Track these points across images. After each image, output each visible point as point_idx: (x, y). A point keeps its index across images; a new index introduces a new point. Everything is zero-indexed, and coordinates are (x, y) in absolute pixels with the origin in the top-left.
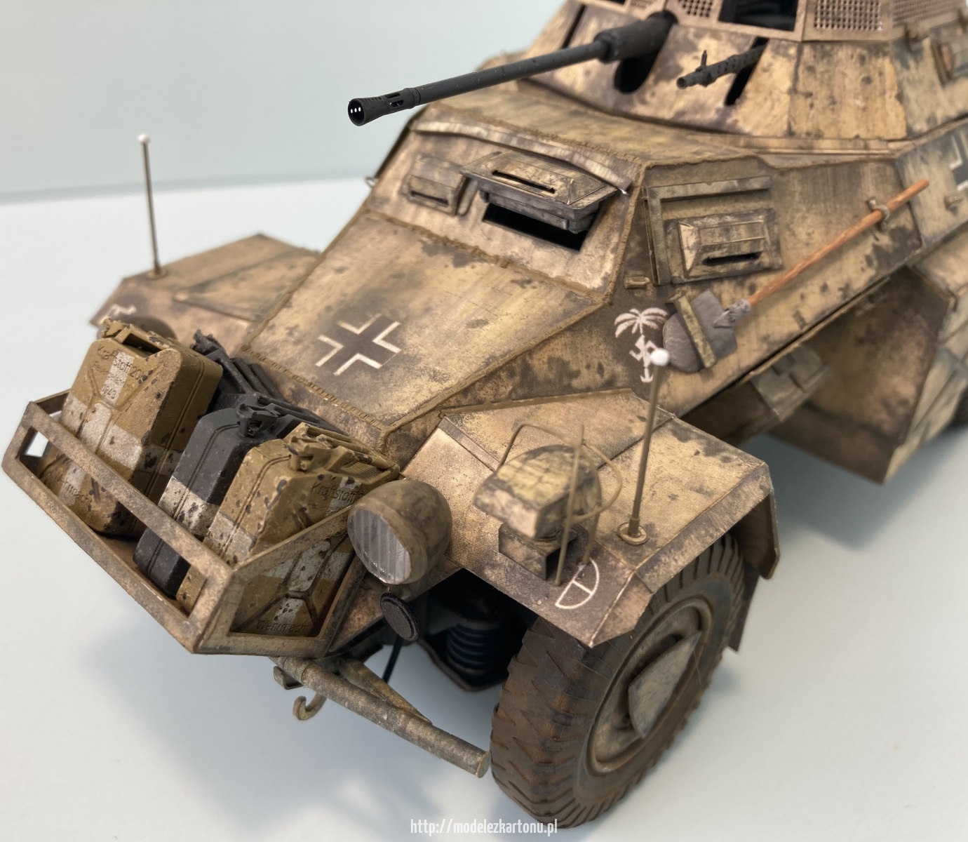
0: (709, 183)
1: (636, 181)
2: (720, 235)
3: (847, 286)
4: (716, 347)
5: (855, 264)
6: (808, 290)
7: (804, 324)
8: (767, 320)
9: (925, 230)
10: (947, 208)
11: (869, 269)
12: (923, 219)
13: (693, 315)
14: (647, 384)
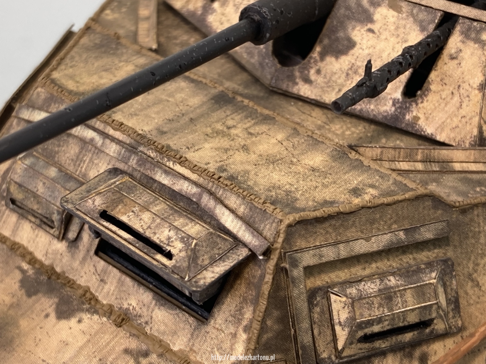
0: (367, 239)
1: (275, 241)
2: (380, 305)
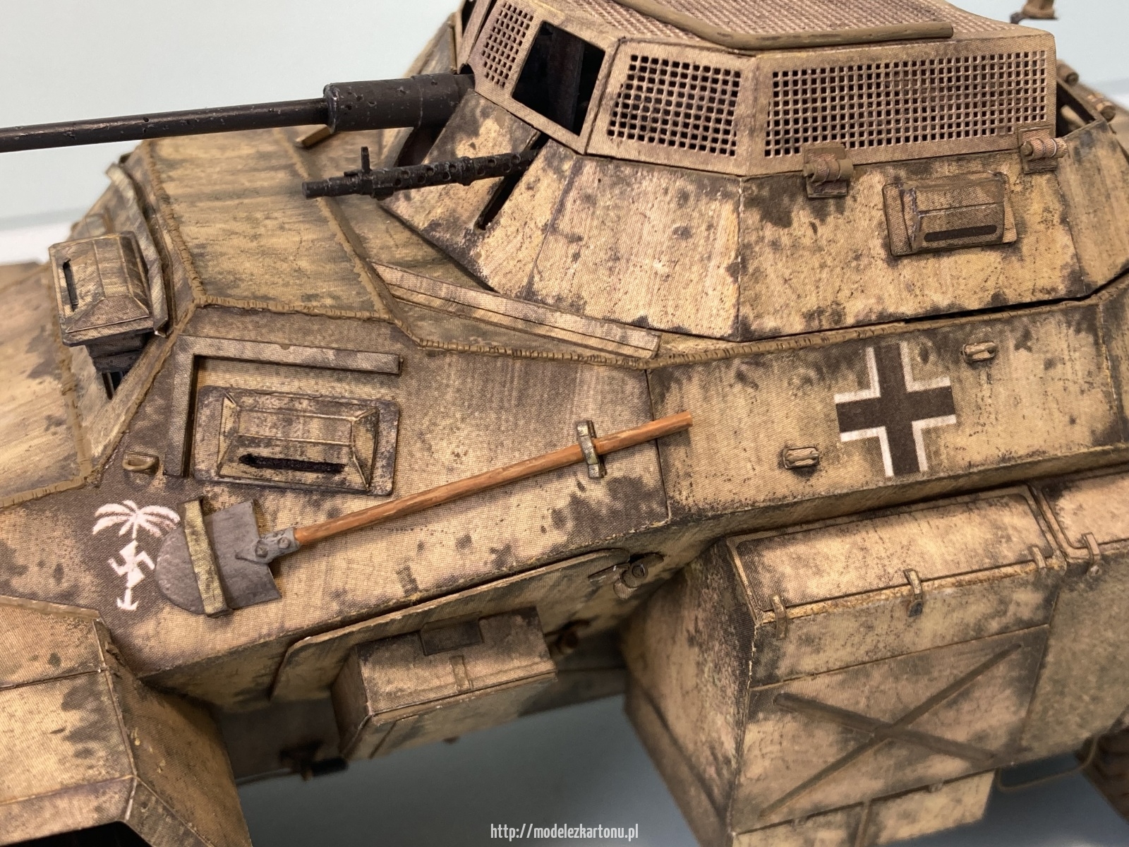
0: (285, 347)
2: (274, 426)
3: (508, 548)
4: (238, 586)
5: (531, 517)
6: (433, 540)
7: (416, 589)
8: (349, 569)
9: (685, 493)
10: (781, 465)
11: (556, 532)
12: (688, 475)
13: (203, 532)
14: (125, 612)
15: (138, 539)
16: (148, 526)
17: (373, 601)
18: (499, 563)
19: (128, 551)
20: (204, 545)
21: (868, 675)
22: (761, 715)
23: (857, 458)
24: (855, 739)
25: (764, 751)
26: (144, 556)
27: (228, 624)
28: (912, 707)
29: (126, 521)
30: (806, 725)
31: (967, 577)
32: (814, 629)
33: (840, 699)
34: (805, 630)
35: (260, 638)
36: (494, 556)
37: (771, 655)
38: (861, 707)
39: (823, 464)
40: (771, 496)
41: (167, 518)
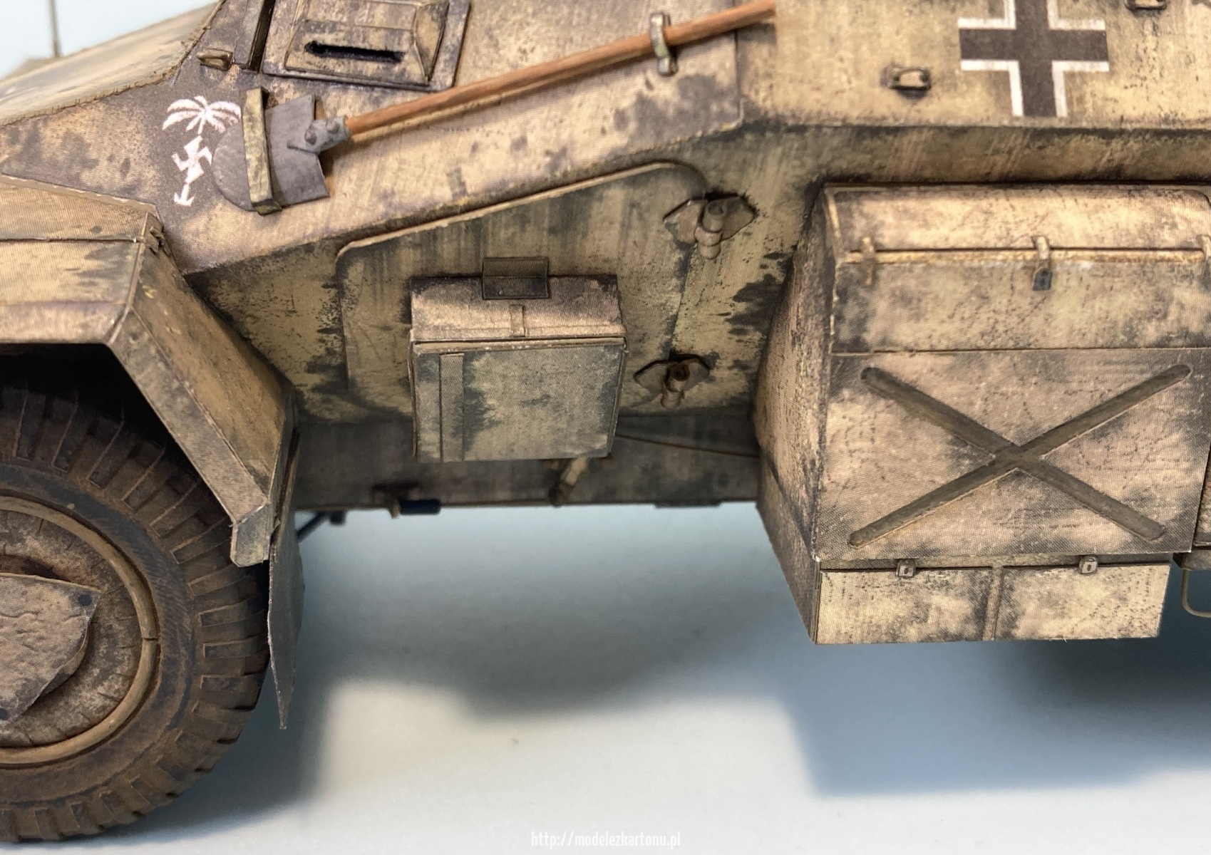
3: (564, 151)
4: (287, 179)
5: (593, 117)
6: (489, 140)
7: (464, 193)
8: (400, 169)
9: (762, 95)
10: (883, 83)
11: (616, 134)
12: (769, 75)
13: (259, 119)
14: (181, 208)
15: (203, 135)
16: (214, 122)
17: (419, 204)
18: (553, 166)
19: (192, 147)
20: (259, 131)
21: (983, 366)
22: (846, 393)
23: (979, 88)
24: (970, 457)
25: (852, 446)
26: (206, 152)
27: (275, 223)
28: (1046, 427)
29: (194, 117)
30: (904, 420)
31: (1112, 254)
32: (912, 284)
33: (947, 392)
34: (899, 283)
35: (304, 237)
36: (548, 159)
37: (857, 310)
38: (975, 411)
39: (936, 89)
40: (867, 113)
41: (233, 114)
